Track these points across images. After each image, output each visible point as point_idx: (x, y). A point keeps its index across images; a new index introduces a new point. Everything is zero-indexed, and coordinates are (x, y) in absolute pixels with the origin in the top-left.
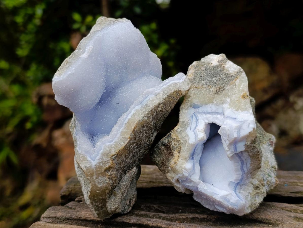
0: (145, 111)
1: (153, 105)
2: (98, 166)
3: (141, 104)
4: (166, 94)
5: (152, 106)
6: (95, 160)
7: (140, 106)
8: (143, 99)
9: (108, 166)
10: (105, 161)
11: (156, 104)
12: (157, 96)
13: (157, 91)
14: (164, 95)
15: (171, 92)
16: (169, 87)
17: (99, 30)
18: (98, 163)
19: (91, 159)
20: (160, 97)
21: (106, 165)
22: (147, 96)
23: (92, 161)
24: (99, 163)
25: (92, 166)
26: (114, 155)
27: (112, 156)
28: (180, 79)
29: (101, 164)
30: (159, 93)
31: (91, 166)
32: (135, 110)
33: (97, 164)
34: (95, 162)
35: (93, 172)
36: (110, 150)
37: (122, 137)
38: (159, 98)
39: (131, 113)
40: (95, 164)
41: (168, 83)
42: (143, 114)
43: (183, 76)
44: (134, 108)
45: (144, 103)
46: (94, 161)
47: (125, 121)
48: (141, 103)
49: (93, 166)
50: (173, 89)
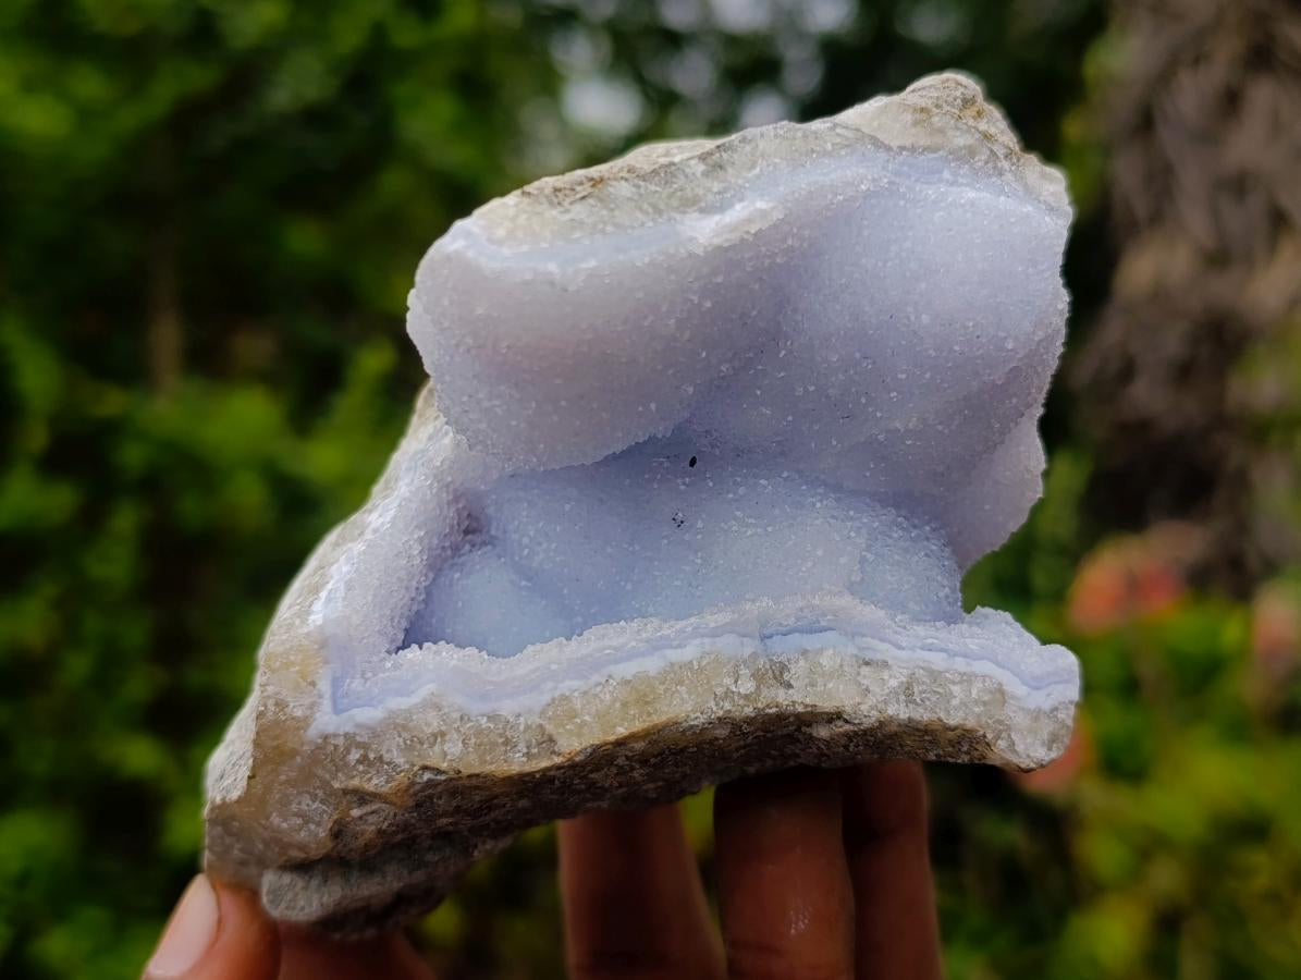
0: (746, 697)
1: (808, 701)
2: (336, 746)
3: (764, 638)
4: (910, 699)
5: (798, 697)
6: (345, 715)
7: (749, 648)
8: (792, 621)
9: (372, 789)
10: (380, 759)
11: (827, 705)
12: (865, 670)
13: (885, 646)
14: (898, 702)
15: (942, 716)
16: (954, 683)
17: (889, 149)
18: (346, 735)
19: (334, 694)
20: (874, 688)
21: (370, 779)
22: (823, 624)
23: (326, 705)
24: (351, 741)
25: (308, 725)
26: (439, 772)
27: (425, 768)
28: (1038, 689)
29: (355, 755)
30: (885, 664)
31: (305, 722)
32: (707, 648)
33: (336, 736)
34: (334, 717)
35: (294, 753)
36: (443, 734)
37: (539, 721)
38: (867, 690)
39: (679, 646)
40: (331, 729)
41: (965, 656)
42: (727, 706)
43: (1067, 682)
44: (715, 633)
45: (782, 648)
46: (337, 710)
47: (617, 662)
48: (771, 637)
49: (313, 733)
50: (961, 714)
